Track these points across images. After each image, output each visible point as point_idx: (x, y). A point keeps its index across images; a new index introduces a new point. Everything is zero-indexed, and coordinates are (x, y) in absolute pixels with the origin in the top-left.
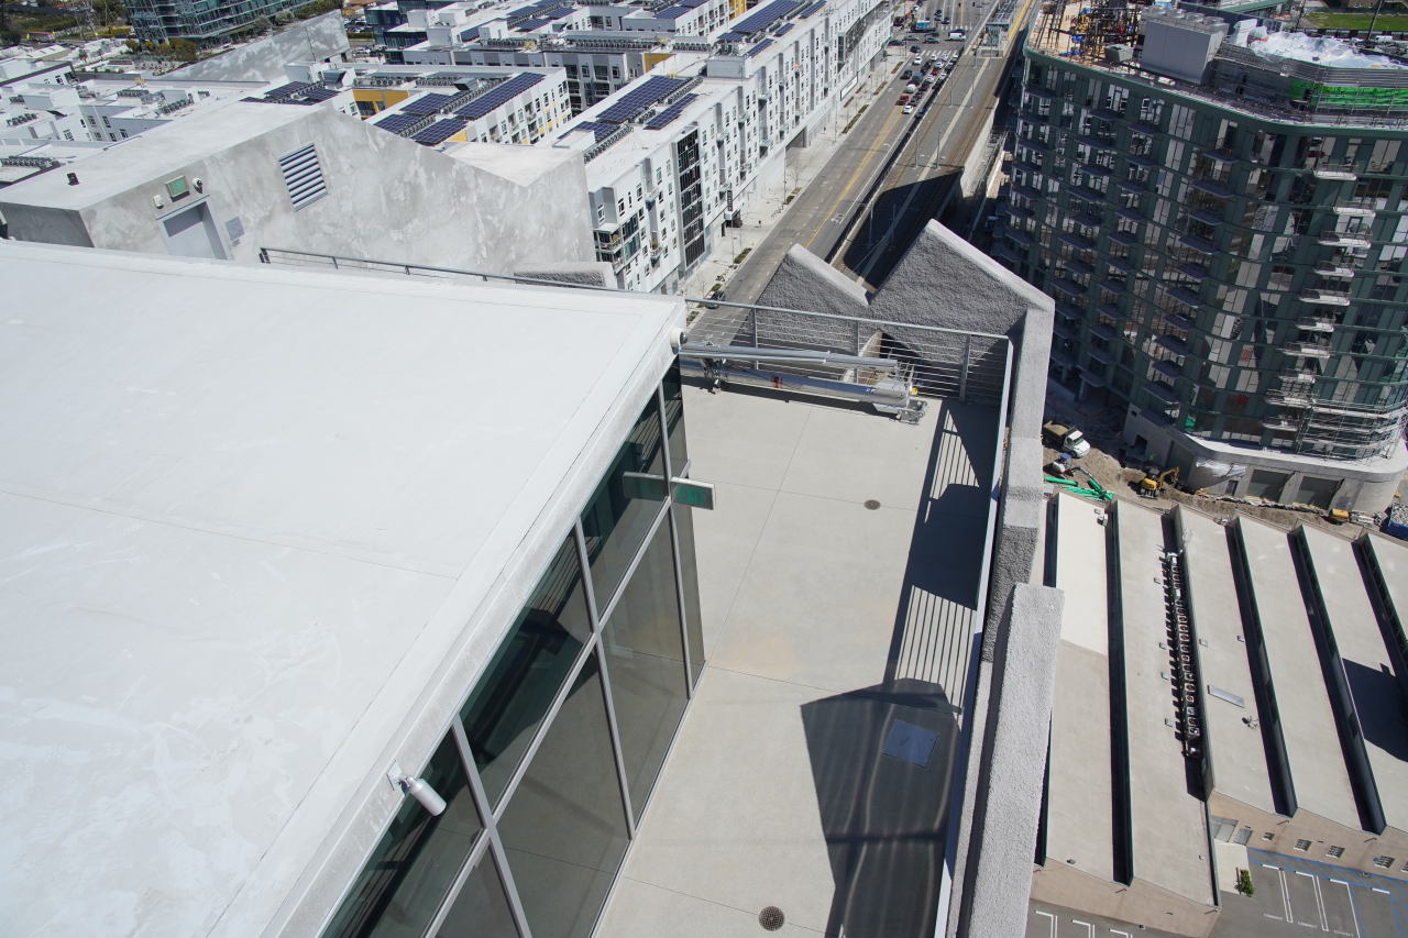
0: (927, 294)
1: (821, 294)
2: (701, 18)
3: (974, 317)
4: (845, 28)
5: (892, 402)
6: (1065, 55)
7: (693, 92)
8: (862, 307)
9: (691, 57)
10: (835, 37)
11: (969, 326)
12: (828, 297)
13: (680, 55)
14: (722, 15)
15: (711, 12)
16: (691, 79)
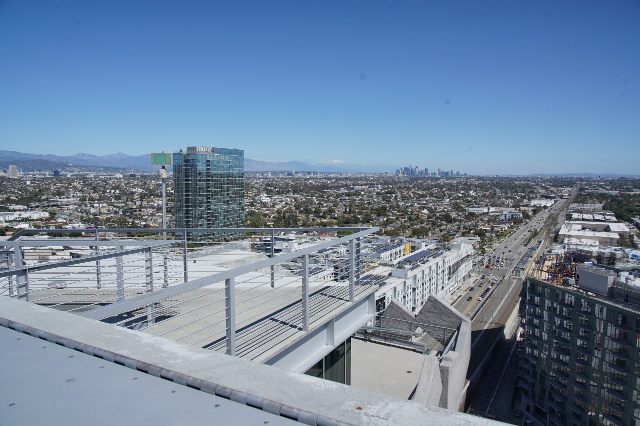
0: (432, 315)
1: (401, 314)
2: (391, 254)
3: (447, 323)
4: (452, 264)
5: (420, 347)
6: (545, 280)
7: (385, 281)
8: (413, 318)
9: (386, 268)
10: (447, 266)
11: (445, 326)
12: (403, 315)
13: (381, 267)
14: (400, 254)
15: (396, 253)
16: (385, 276)
